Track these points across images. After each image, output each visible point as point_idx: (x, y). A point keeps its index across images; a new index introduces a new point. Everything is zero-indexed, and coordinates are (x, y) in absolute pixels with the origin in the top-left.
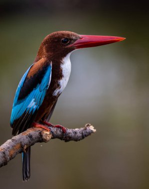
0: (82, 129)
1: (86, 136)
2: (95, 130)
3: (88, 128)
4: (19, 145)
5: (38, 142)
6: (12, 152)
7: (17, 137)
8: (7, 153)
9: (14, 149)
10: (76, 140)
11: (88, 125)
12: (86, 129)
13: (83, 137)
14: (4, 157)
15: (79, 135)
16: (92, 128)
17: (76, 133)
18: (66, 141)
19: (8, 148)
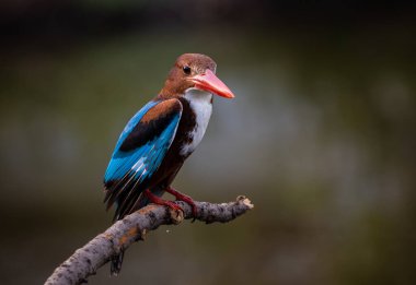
0: (232, 203)
1: (238, 214)
2: (251, 206)
3: (241, 202)
4: (135, 229)
5: (163, 223)
6: (124, 240)
7: (131, 217)
8: (117, 241)
9: (126, 236)
10: (223, 220)
11: (242, 198)
12: (237, 204)
13: (234, 215)
14: (112, 247)
15: (227, 213)
16: (247, 202)
17: (222, 210)
18: (208, 222)
19: (118, 233)
